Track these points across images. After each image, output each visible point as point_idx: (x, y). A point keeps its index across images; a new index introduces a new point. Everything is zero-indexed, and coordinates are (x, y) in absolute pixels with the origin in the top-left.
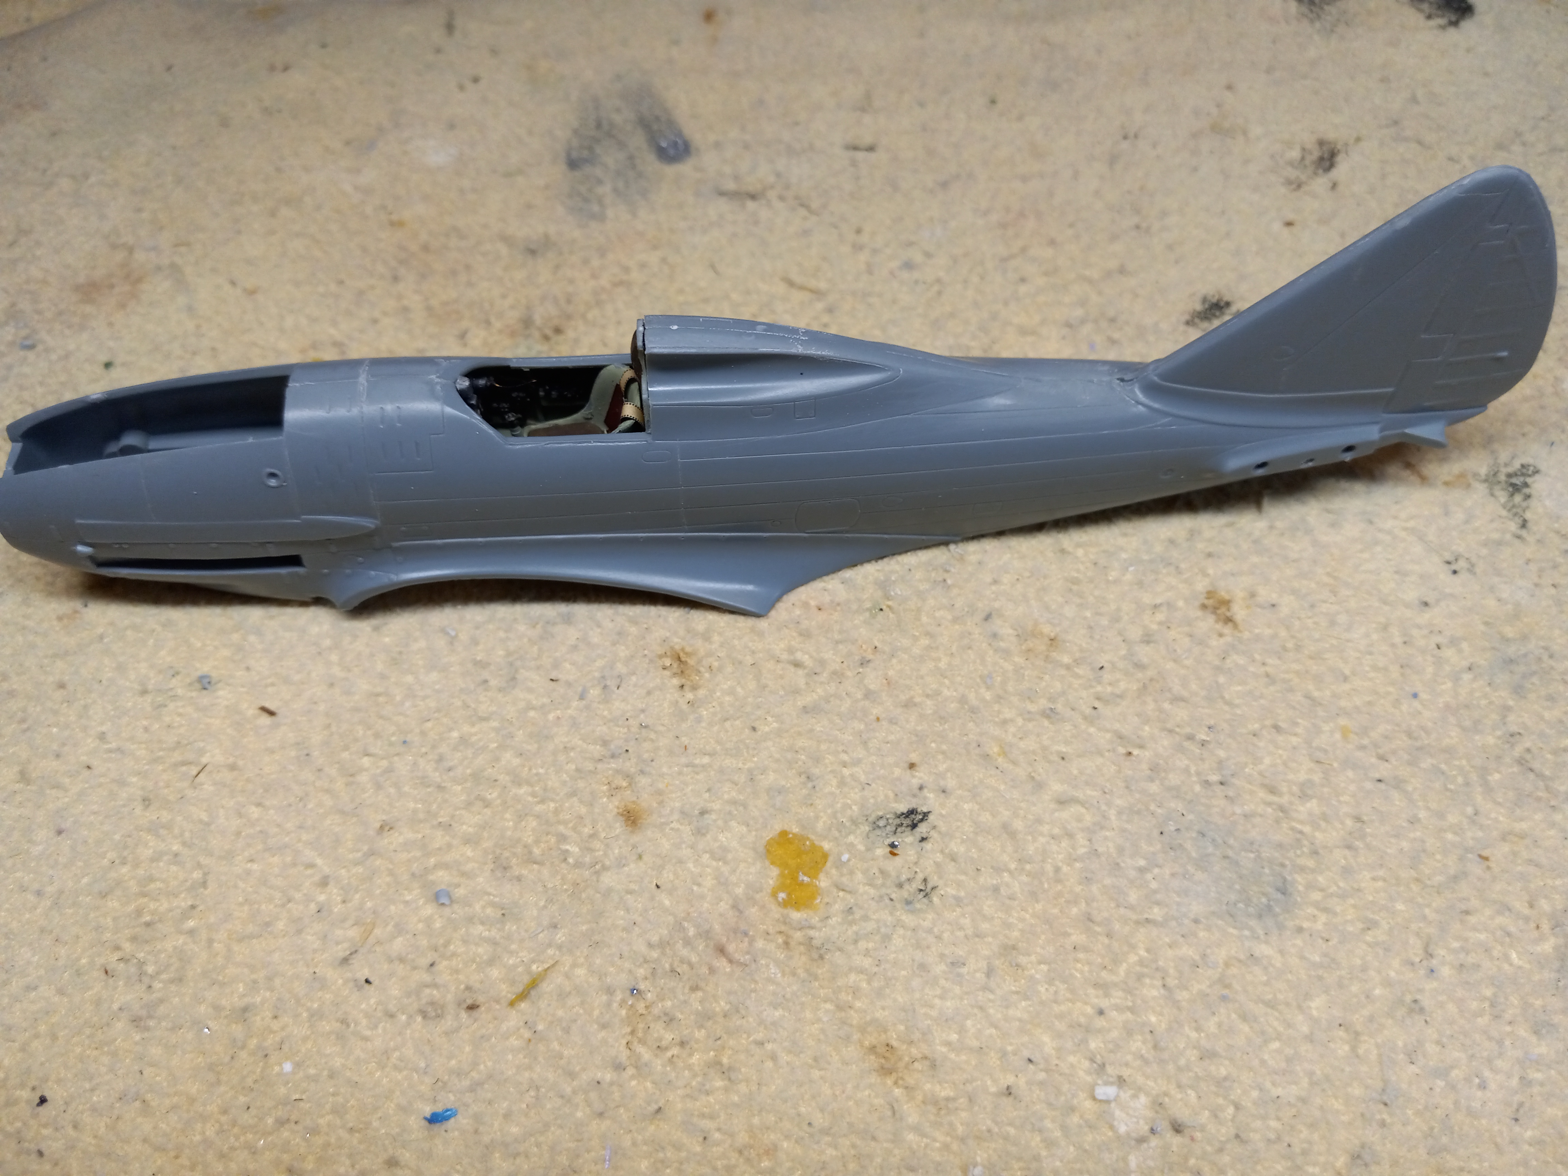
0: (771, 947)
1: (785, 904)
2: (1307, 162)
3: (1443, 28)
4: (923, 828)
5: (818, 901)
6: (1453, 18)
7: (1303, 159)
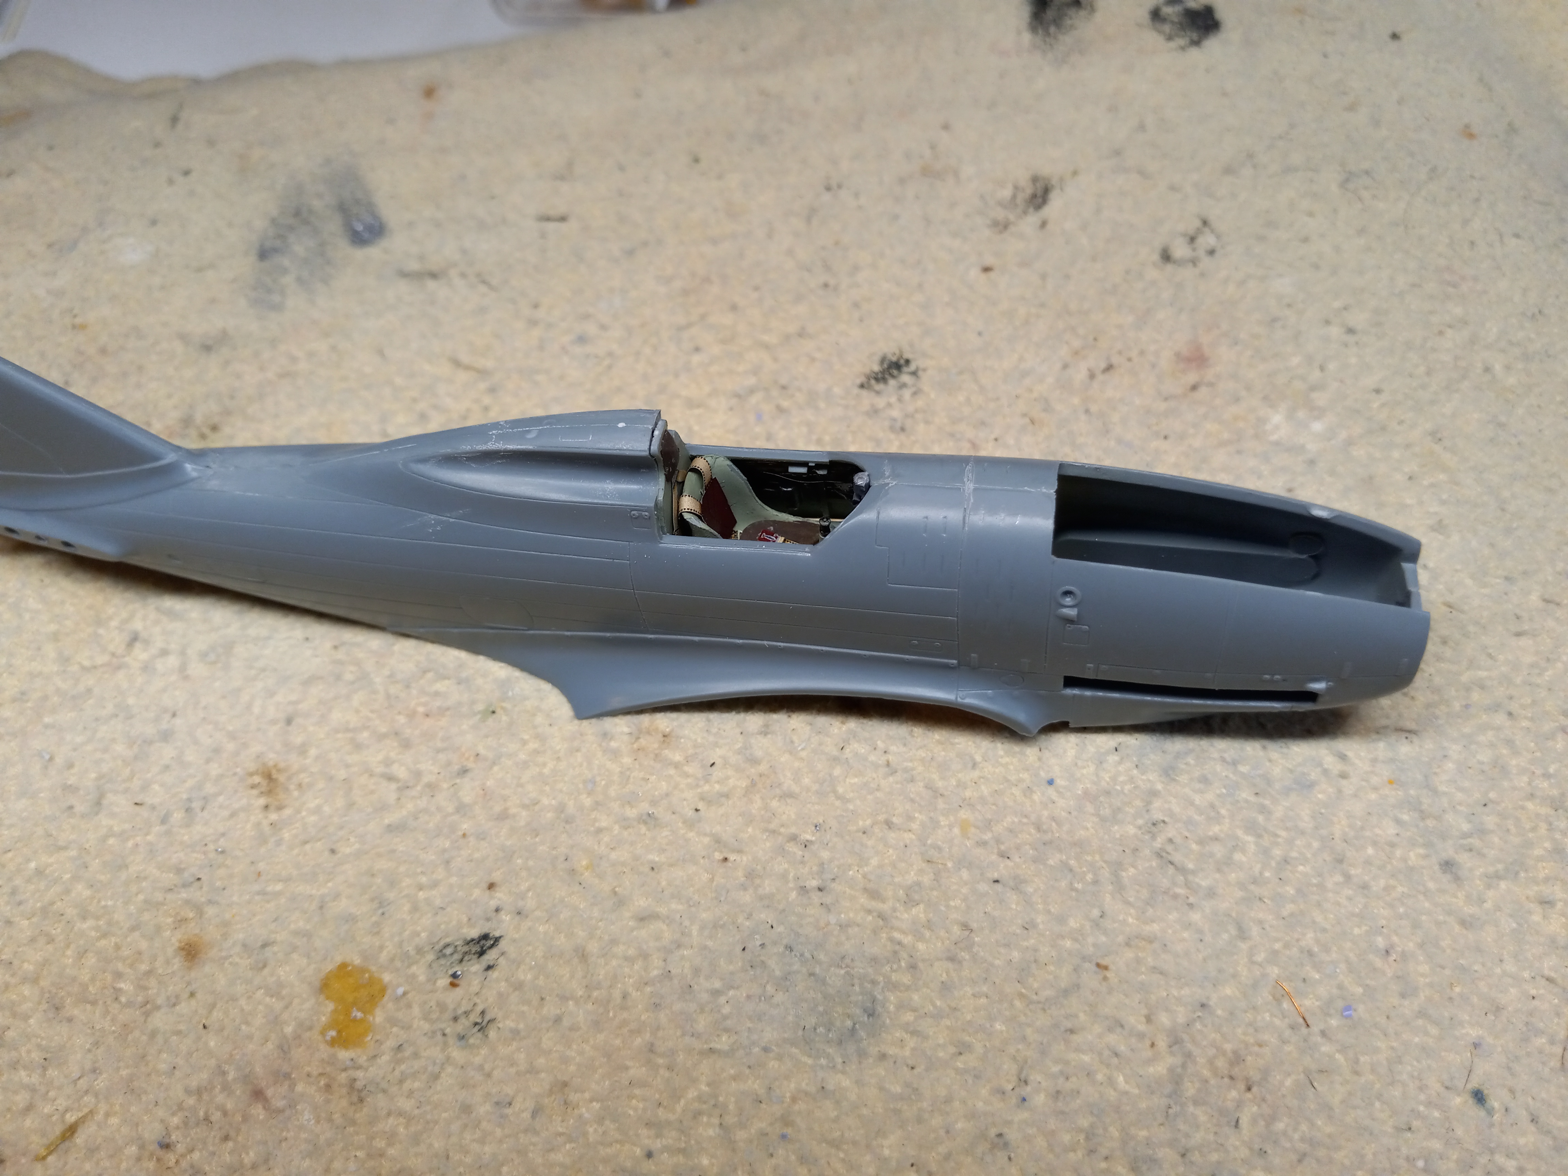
0: (312, 1090)
1: (333, 1043)
2: (1020, 200)
3: (1183, 48)
4: (491, 956)
5: (369, 1038)
6: (1195, 36)
7: (1014, 197)
